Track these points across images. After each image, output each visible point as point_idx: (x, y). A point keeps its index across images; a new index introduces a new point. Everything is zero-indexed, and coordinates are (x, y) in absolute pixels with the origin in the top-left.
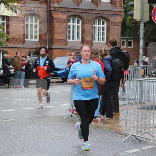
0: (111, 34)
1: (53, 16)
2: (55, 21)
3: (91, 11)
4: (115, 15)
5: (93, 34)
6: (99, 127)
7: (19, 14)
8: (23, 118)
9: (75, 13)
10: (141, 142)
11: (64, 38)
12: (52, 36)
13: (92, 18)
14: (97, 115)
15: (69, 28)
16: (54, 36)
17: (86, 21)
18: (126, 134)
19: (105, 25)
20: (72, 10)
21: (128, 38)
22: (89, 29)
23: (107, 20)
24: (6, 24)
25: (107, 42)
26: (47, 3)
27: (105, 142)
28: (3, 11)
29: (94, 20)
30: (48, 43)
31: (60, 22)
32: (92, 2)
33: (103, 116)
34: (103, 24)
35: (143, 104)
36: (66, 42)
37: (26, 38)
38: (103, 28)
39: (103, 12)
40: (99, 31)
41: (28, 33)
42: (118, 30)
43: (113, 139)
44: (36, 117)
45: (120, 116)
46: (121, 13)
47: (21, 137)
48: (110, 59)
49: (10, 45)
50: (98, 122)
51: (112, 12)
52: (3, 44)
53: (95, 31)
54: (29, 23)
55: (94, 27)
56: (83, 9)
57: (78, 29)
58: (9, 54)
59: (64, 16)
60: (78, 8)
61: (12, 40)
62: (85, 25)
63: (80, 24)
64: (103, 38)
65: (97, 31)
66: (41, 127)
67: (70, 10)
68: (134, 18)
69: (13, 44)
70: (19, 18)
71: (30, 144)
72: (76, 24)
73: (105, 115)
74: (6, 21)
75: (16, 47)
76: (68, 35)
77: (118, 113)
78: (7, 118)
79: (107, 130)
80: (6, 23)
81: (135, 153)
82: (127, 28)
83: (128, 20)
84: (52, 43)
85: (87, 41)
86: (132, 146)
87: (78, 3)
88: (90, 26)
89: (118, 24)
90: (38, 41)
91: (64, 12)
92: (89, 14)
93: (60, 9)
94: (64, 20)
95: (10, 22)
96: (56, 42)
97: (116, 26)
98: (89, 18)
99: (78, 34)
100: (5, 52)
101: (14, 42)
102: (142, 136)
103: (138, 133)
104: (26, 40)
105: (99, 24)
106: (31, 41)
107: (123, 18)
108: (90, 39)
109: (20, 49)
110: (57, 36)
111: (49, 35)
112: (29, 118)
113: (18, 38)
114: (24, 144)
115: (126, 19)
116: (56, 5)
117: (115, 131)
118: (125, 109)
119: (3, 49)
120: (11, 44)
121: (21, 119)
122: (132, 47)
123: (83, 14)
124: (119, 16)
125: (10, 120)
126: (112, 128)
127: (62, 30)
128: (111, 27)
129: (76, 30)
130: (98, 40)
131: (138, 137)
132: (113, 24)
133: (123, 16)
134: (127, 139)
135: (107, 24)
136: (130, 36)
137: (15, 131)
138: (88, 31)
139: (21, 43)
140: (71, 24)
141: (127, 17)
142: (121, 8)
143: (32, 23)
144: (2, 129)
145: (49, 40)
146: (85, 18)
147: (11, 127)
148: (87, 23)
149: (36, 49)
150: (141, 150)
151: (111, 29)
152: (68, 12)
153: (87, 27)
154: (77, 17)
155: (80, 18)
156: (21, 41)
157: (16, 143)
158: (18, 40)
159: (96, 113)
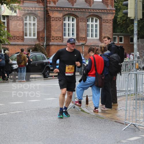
0: (103, 31)
1: (50, 15)
2: (52, 20)
3: (84, 9)
4: (106, 13)
5: (87, 31)
6: (99, 117)
8: (30, 110)
9: (70, 12)
11: (60, 35)
12: (49, 34)
13: (86, 16)
14: (97, 106)
15: (65, 26)
16: (51, 33)
17: (81, 19)
18: (126, 124)
19: (98, 22)
20: (67, 9)
21: (119, 34)
22: (83, 27)
23: (100, 18)
24: (7, 23)
26: (44, 3)
27: (108, 131)
28: (3, 11)
29: (87, 18)
30: (45, 40)
31: (57, 20)
32: (86, 2)
34: (96, 22)
35: (138, 95)
36: (62, 39)
37: (25, 36)
38: (96, 25)
39: (96, 11)
40: (93, 28)
42: (110, 27)
43: (114, 128)
45: (118, 106)
46: (112, 11)
48: (108, 54)
49: (11, 43)
50: (98, 113)
51: (104, 11)
52: (5, 42)
53: (89, 28)
55: (88, 24)
56: (77, 9)
57: (73, 26)
58: (10, 51)
59: (60, 15)
60: (73, 7)
61: (12, 38)
62: (80, 22)
63: (75, 22)
64: (96, 34)
65: (91, 28)
66: (47, 118)
67: (66, 9)
69: (13, 41)
71: (40, 134)
72: (71, 22)
74: (7, 20)
75: (16, 44)
76: (64, 32)
77: (117, 104)
79: (108, 120)
81: (136, 140)
82: (118, 25)
83: (119, 17)
84: (49, 40)
85: (81, 38)
86: (132, 134)
87: (73, 3)
88: (84, 23)
89: (110, 21)
90: (36, 39)
91: (61, 11)
92: (83, 12)
93: (56, 9)
94: (60, 18)
96: (53, 39)
97: (108, 24)
98: (83, 17)
99: (73, 31)
100: (6, 49)
101: (14, 39)
102: (140, 125)
103: (137, 122)
104: (25, 37)
105: (92, 22)
106: (30, 38)
107: (114, 16)
108: (84, 36)
109: (20, 46)
110: (53, 34)
111: (46, 32)
112: (35, 109)
113: (18, 35)
115: (117, 17)
116: (52, 5)
117: (115, 121)
118: (122, 100)
119: (4, 46)
120: (11, 41)
121: (28, 110)
122: (123, 42)
123: (78, 12)
124: (111, 14)
125: (18, 112)
126: (112, 118)
127: (58, 28)
128: (104, 24)
129: (71, 28)
130: (92, 37)
131: (137, 126)
132: (106, 21)
133: (114, 14)
134: (127, 127)
135: (100, 21)
136: (121, 32)
137: (24, 121)
138: (82, 28)
139: (21, 41)
140: (66, 22)
141: (118, 15)
142: (113, 7)
144: (12, 120)
145: (46, 37)
146: (79, 17)
147: (20, 118)
148: (82, 21)
149: (35, 45)
150: (141, 138)
151: (103, 27)
152: (64, 11)
153: (82, 25)
154: (72, 16)
155: (74, 17)
156: (21, 39)
157: (26, 132)
158: (18, 38)
159: (97, 104)
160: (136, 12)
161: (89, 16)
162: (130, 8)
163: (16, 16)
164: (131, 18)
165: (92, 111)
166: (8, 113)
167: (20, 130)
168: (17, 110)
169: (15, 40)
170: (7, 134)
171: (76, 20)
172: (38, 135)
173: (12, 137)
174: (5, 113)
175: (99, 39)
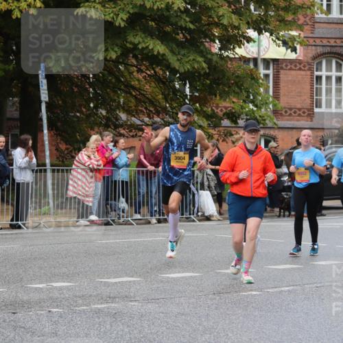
7: (302, 55)
8: (315, 285)
24: (274, 77)
28: (266, 50)
37: (317, 107)
41: (321, 95)
47: (311, 327)
49: (281, 123)
52: (267, 121)
54: (324, 73)
58: (280, 142)
61: (286, 112)
69: (288, 120)
70: (300, 64)
74: (274, 69)
75: (294, 126)
78: (280, 284)
80: (274, 74)
95: (282, 72)
100: (270, 139)
101: (290, 115)
106: (328, 113)
112: (326, 283)
113: (299, 106)
119: (267, 132)
120: (283, 120)
121: (311, 286)
125: (287, 288)
137: (297, 312)
139: (305, 118)
143: (329, 74)
147: (289, 304)
149: (340, 129)
156: (306, 114)
157: (300, 339)
158: (298, 112)
166: (261, 291)
167: (285, 331)
168: (284, 285)
169: (292, 117)
174: (255, 290)
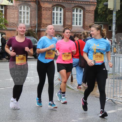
0: (86, 20)
1: (41, 5)
2: (43, 9)
4: (89, 5)
5: (72, 19)
6: (82, 93)
9: (58, 3)
10: (116, 105)
11: (50, 23)
12: (40, 21)
13: (72, 7)
14: (80, 83)
15: (54, 15)
16: (42, 21)
17: (67, 10)
19: (82, 12)
21: (99, 23)
22: (69, 16)
23: (84, 9)
25: (83, 26)
28: (2, 1)
29: (73, 9)
30: (37, 27)
31: (47, 10)
33: (85, 84)
34: (80, 12)
35: (115, 75)
38: (80, 15)
39: (80, 2)
40: (77, 17)
41: (21, 18)
42: (92, 16)
44: (33, 85)
46: (94, 3)
50: (81, 89)
51: (87, 3)
53: (74, 17)
54: (22, 10)
55: (73, 14)
57: (60, 15)
58: (7, 35)
59: (50, 6)
62: (66, 12)
63: (62, 12)
64: (80, 22)
65: (76, 17)
68: (109, 7)
72: (59, 12)
73: (87, 83)
74: (4, 9)
75: (12, 29)
76: (52, 20)
78: (11, 85)
80: (4, 11)
81: (113, 113)
82: (99, 15)
83: (99, 9)
84: (40, 26)
85: (67, 25)
86: (110, 108)
88: (70, 13)
89: (92, 12)
90: (29, 25)
91: (50, 2)
92: (69, 4)
93: (46, 0)
94: (50, 8)
96: (43, 26)
97: (90, 14)
98: (69, 8)
99: (60, 19)
100: (3, 34)
101: (10, 25)
102: (117, 100)
103: (114, 98)
105: (77, 12)
107: (96, 7)
108: (70, 24)
110: (44, 21)
111: (38, 19)
112: (27, 85)
113: (13, 22)
114: (27, 106)
115: (98, 8)
117: (95, 96)
119: (2, 31)
120: (8, 27)
123: (65, 4)
124: (93, 5)
127: (48, 16)
128: (87, 14)
129: (59, 17)
130: (76, 24)
131: (114, 101)
132: (88, 12)
133: (96, 6)
135: (83, 12)
136: (101, 21)
140: (55, 12)
141: (99, 7)
143: (24, 11)
145: (38, 24)
146: (66, 7)
148: (68, 11)
149: (28, 31)
150: (117, 111)
151: (86, 16)
152: (53, 2)
153: (68, 14)
154: (60, 6)
155: (62, 7)
156: (16, 25)
158: (13, 24)
159: (80, 82)
160: (115, 4)
161: (75, 7)
162: (110, 1)
163: (13, 6)
164: (111, 9)
165: (76, 88)
166: (4, 88)
170: (3, 105)
171: (64, 10)
172: (30, 107)
173: (8, 108)
174: (2, 88)
175: (83, 27)
